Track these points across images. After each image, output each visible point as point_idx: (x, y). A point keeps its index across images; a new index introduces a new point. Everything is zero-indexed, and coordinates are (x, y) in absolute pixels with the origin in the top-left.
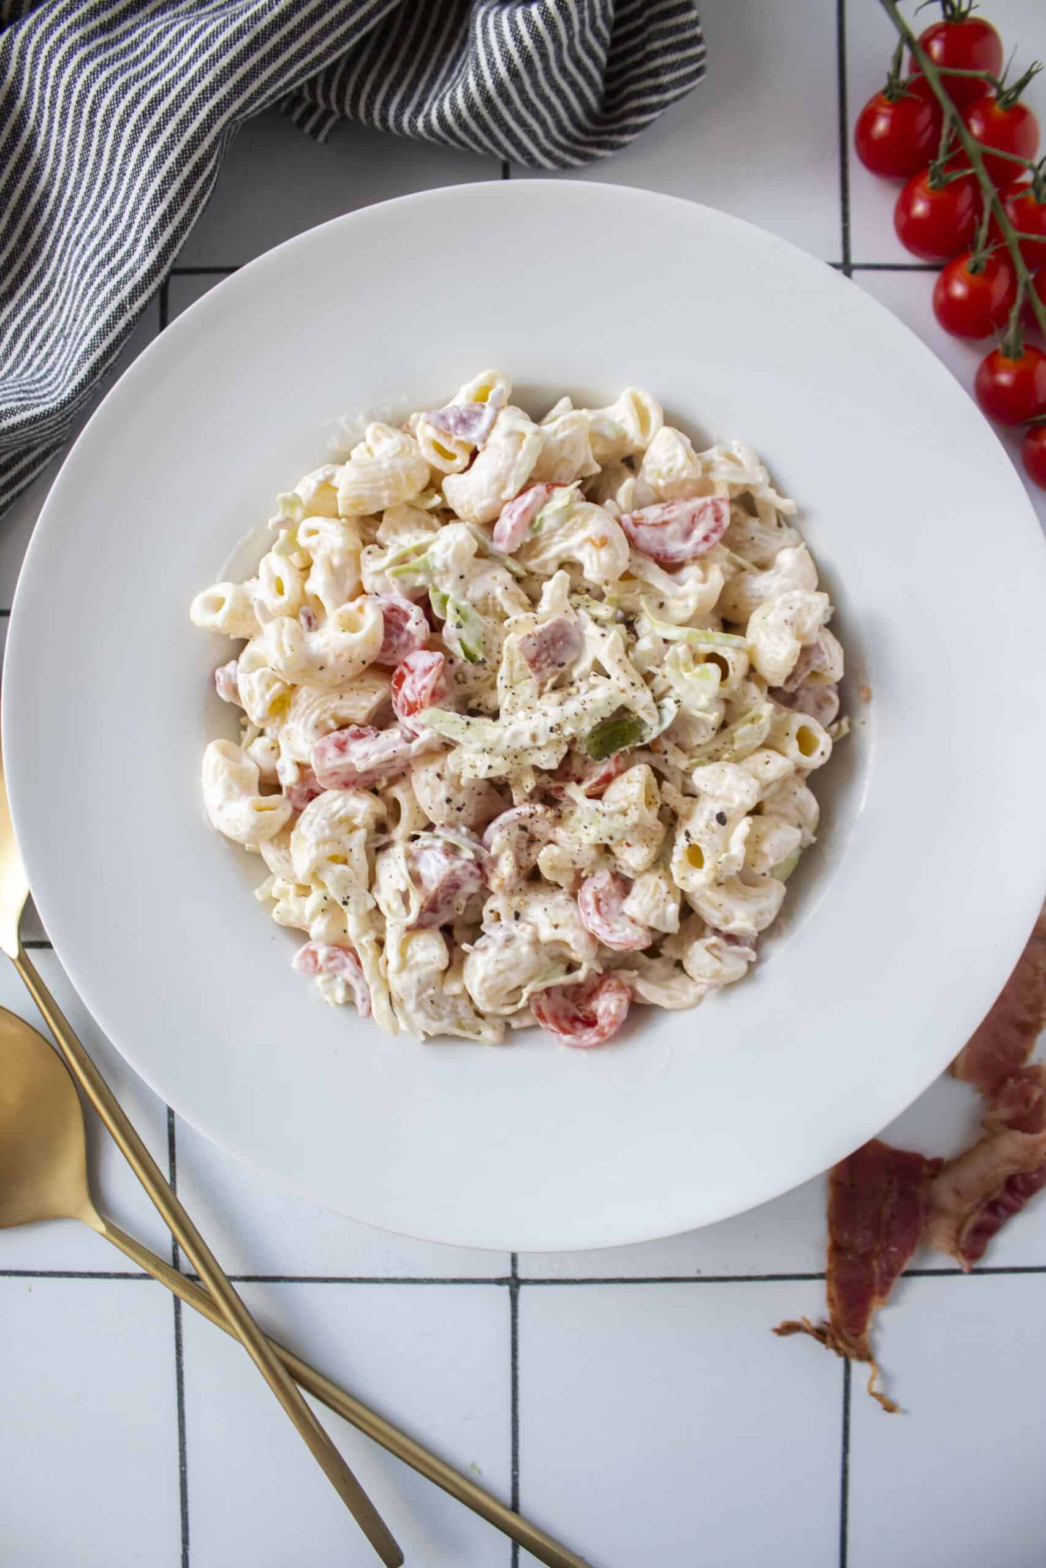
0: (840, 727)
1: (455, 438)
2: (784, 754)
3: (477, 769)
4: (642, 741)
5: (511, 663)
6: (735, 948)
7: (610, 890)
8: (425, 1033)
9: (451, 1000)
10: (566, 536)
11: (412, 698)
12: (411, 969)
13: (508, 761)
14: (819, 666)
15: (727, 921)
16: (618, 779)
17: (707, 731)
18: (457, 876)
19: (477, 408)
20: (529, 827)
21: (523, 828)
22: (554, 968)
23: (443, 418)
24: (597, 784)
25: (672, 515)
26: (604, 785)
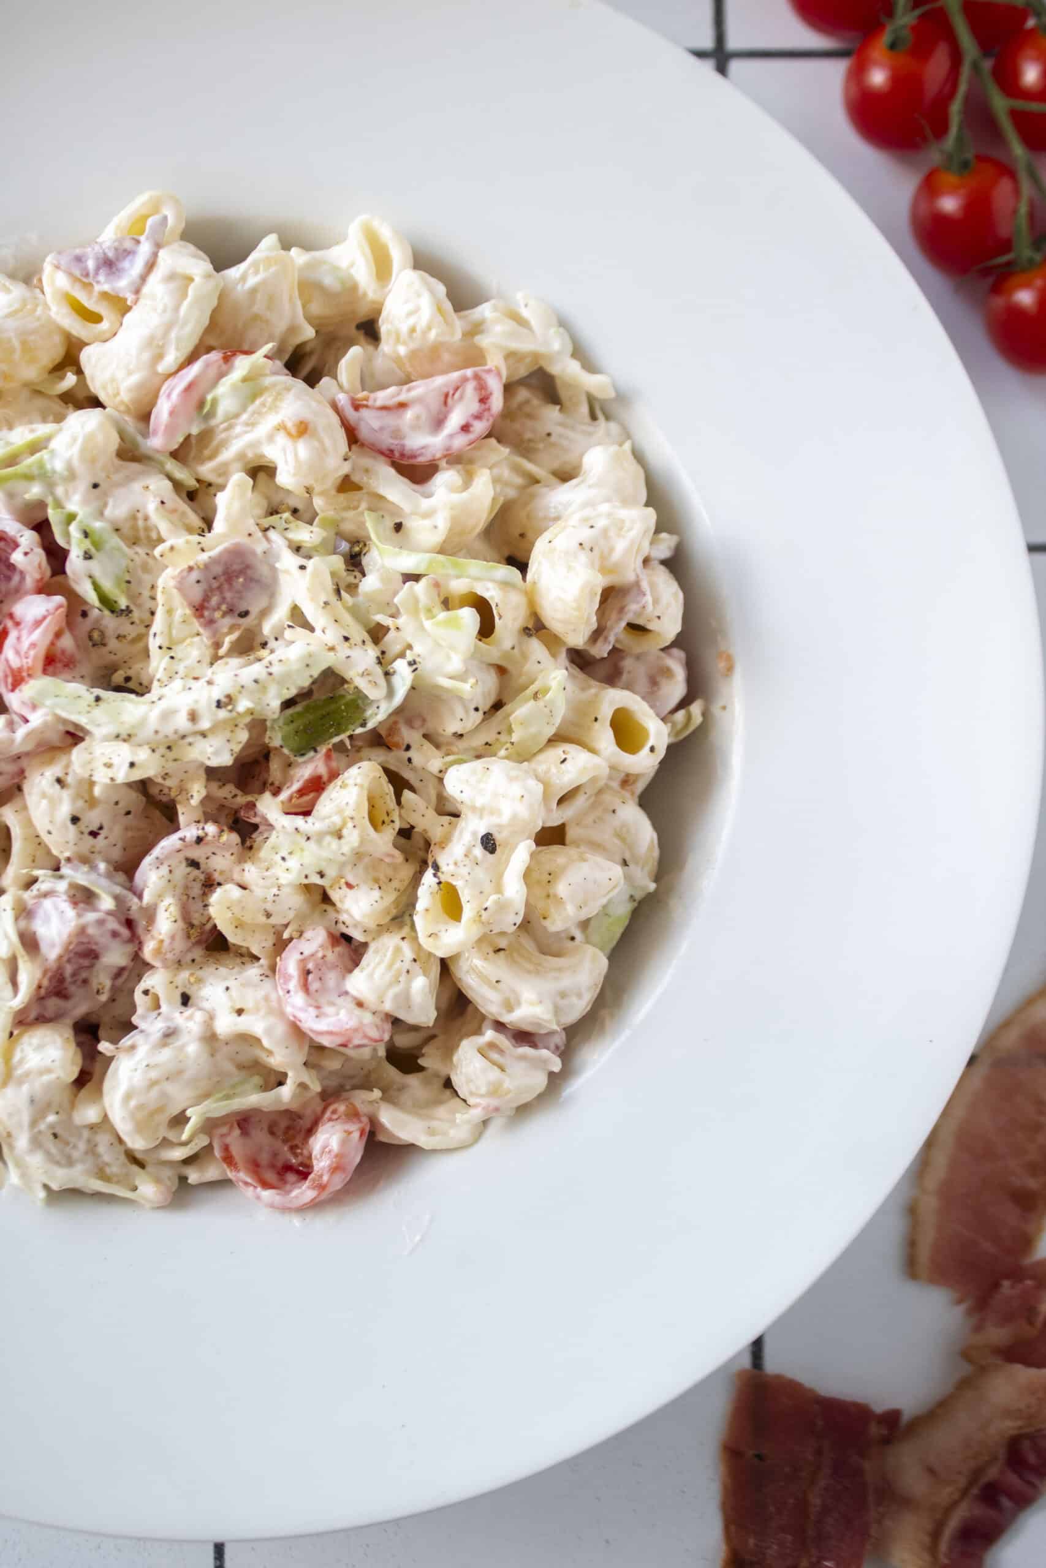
0: (689, 718)
1: (97, 288)
2: (593, 751)
3: (115, 769)
4: (363, 725)
5: (170, 612)
6: (526, 1050)
7: (324, 957)
8: (46, 1187)
9: (86, 1134)
10: (251, 425)
11: (15, 662)
12: (20, 1082)
13: (157, 755)
14: (639, 614)
15: (509, 1007)
16: (332, 785)
17: (467, 712)
18: (88, 936)
19: (128, 244)
20: (202, 861)
21: (194, 864)
22: (242, 1083)
23: (79, 259)
24: (301, 792)
25: (414, 394)
26: (312, 795)
